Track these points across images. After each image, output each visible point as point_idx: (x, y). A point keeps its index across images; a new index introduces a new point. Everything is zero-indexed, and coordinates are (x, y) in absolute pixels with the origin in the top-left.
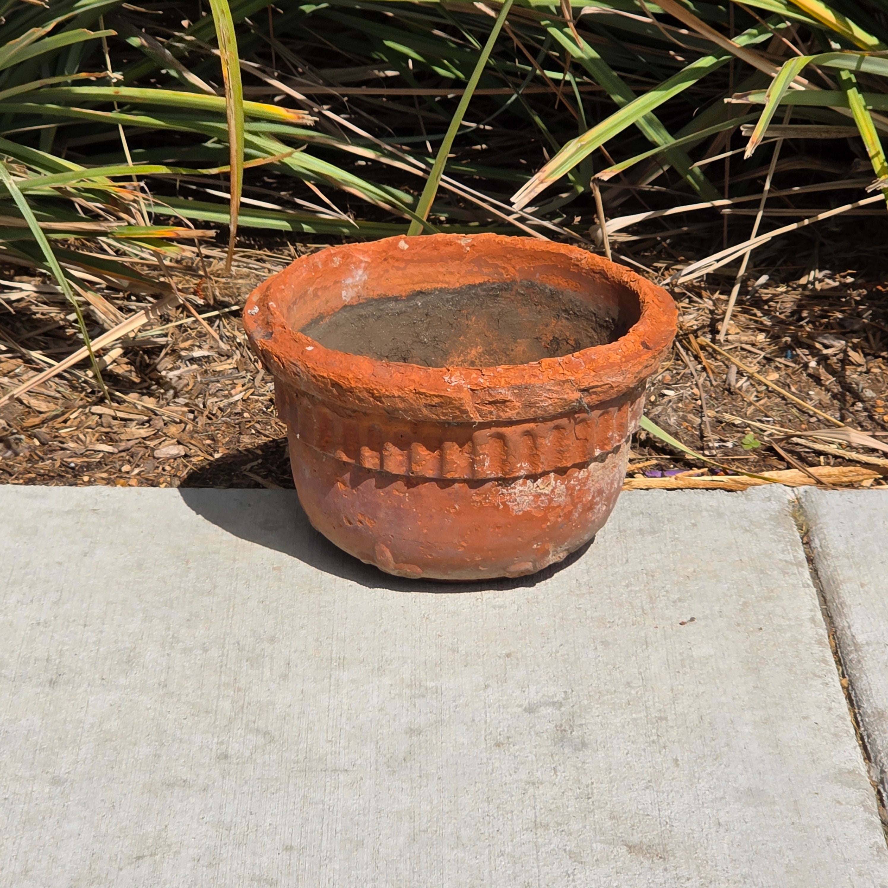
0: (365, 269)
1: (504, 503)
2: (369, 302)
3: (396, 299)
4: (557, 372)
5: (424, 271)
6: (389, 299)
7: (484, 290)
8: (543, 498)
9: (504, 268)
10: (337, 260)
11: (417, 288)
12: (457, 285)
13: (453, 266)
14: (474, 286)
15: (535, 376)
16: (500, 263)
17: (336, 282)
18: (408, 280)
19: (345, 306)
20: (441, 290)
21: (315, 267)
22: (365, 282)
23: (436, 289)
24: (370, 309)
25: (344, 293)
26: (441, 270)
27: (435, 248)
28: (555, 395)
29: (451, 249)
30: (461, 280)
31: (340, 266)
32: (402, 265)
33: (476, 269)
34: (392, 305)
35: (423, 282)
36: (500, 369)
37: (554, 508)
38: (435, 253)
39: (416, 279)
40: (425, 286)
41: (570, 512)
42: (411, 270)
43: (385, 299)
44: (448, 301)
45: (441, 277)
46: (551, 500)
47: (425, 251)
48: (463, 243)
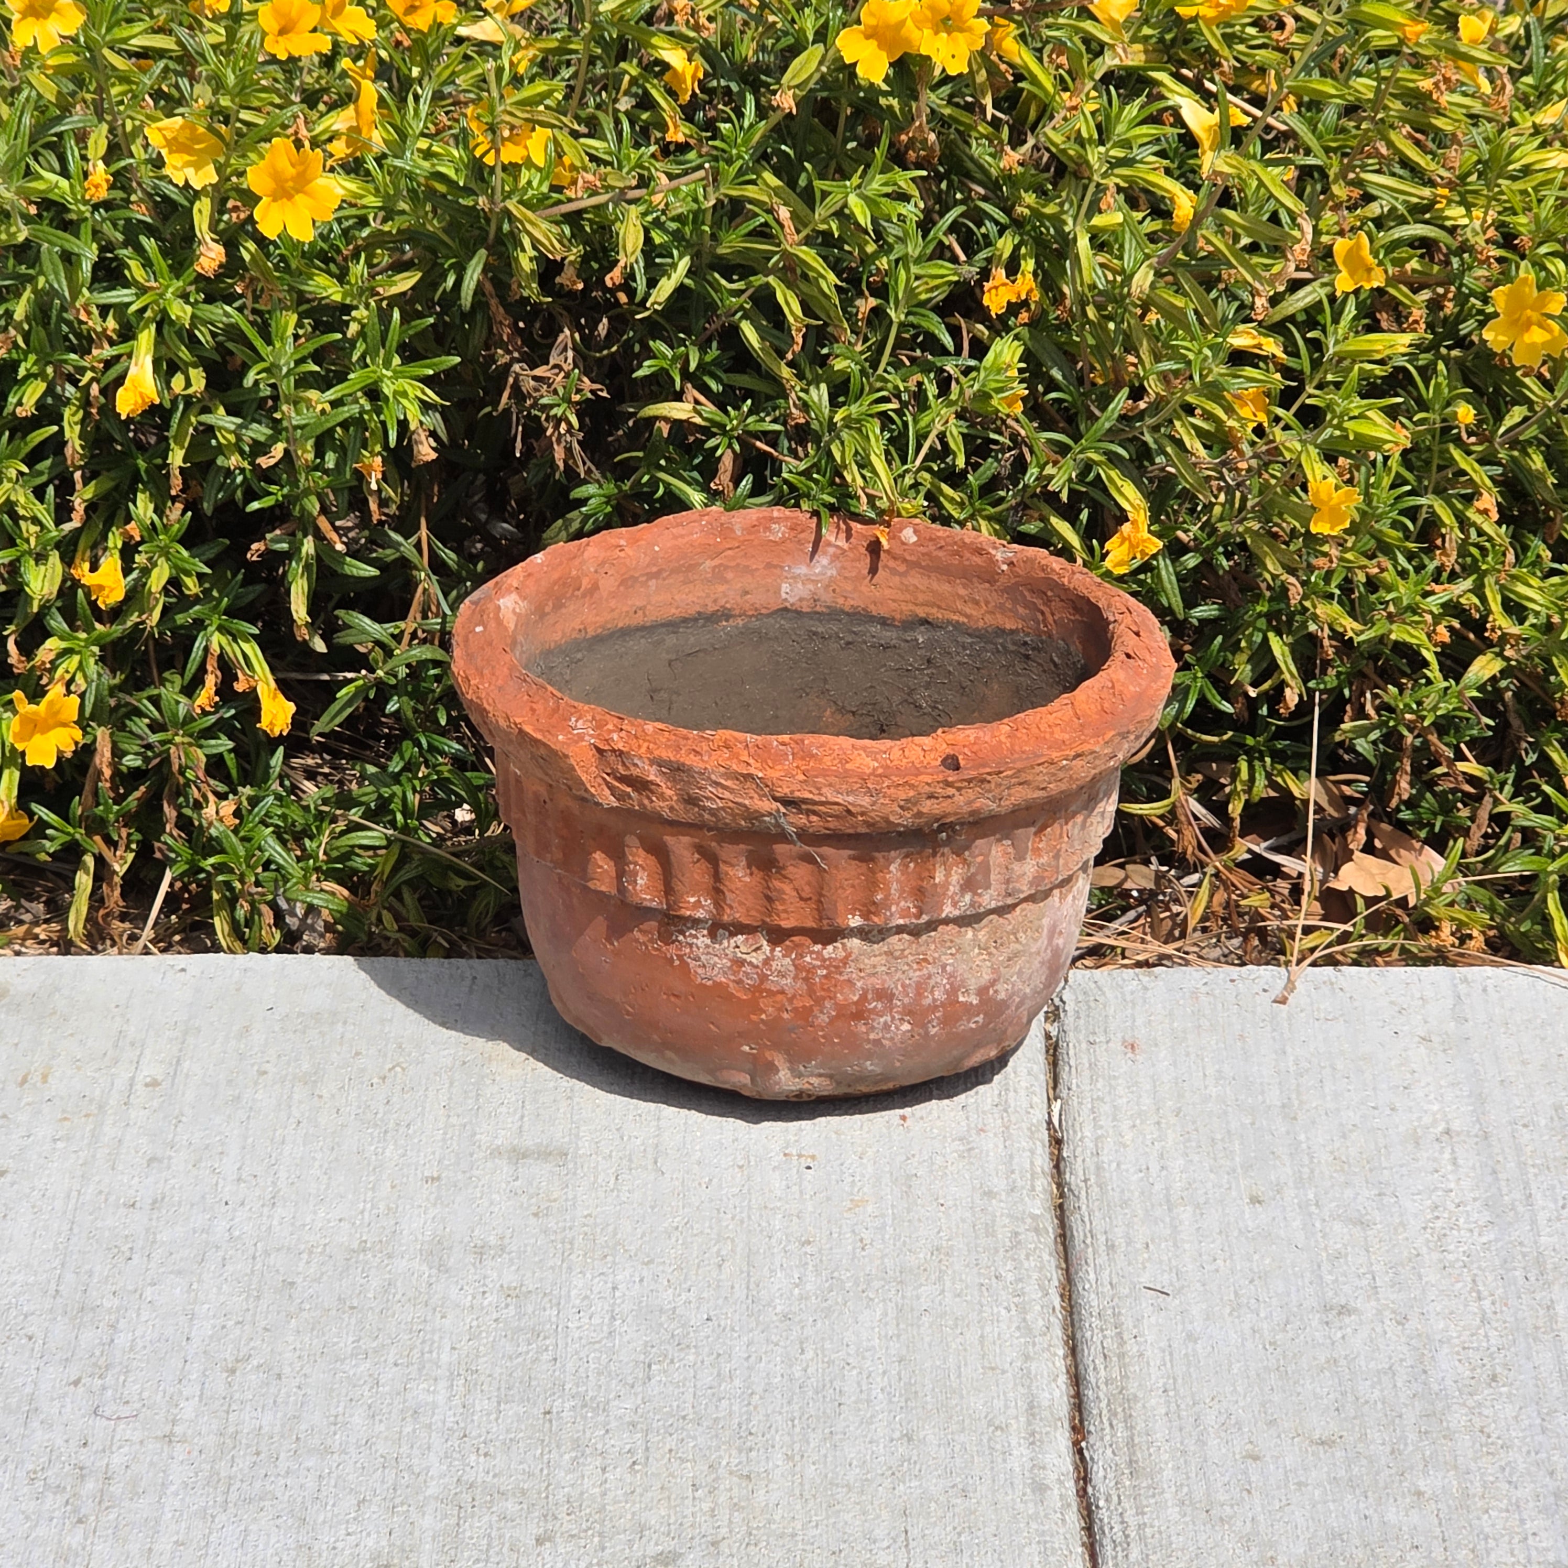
0: (835, 557)
1: (680, 957)
2: (834, 614)
3: (884, 622)
5: (935, 586)
6: (871, 618)
7: (1014, 643)
8: (748, 969)
9: (1043, 613)
10: (779, 531)
11: (921, 612)
12: (981, 624)
13: (981, 590)
14: (1003, 631)
16: (1039, 602)
17: (769, 566)
18: (908, 597)
19: (785, 609)
20: (957, 625)
21: (725, 531)
22: (832, 579)
23: (949, 622)
24: (834, 627)
25: (785, 587)
26: (962, 592)
27: (956, 553)
28: (727, 795)
29: (977, 560)
30: (988, 618)
31: (783, 541)
32: (902, 568)
33: (1009, 605)
34: (875, 629)
35: (933, 605)
36: (650, 727)
38: (956, 561)
39: (921, 598)
40: (936, 614)
41: (808, 1011)
42: (916, 580)
43: (862, 617)
44: (964, 648)
45: (959, 605)
46: (763, 978)
47: (941, 554)
48: (999, 556)
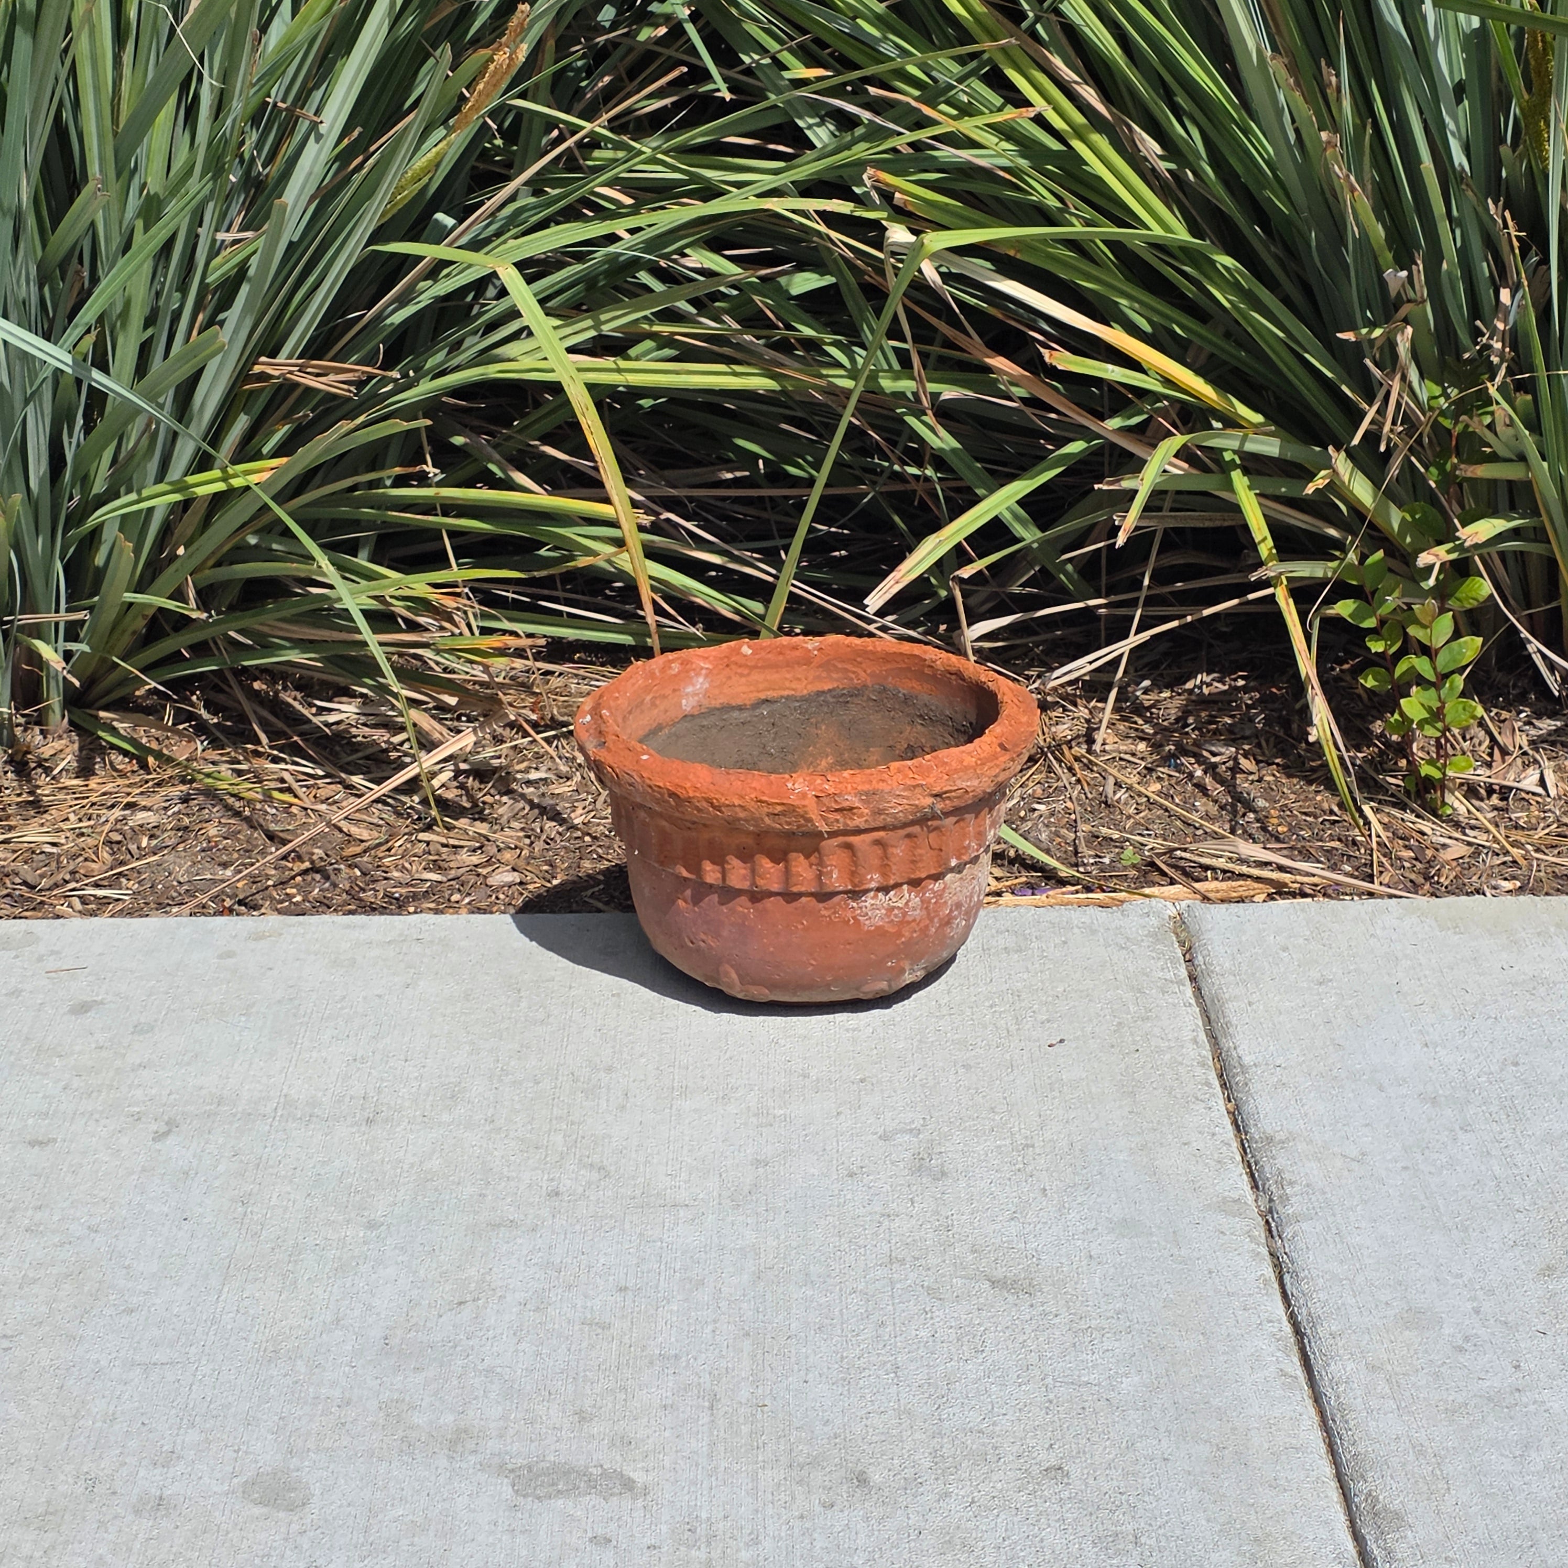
0: (706, 676)
1: (854, 918)
2: (711, 711)
3: (740, 708)
4: (906, 776)
5: (768, 677)
6: (733, 708)
7: (834, 697)
8: (896, 911)
9: (854, 672)
10: (676, 668)
11: (763, 696)
12: (805, 692)
13: (800, 671)
14: (823, 692)
15: (883, 781)
16: (849, 667)
17: (674, 690)
18: (752, 688)
19: (686, 716)
20: (787, 698)
21: (652, 675)
22: (707, 691)
23: (782, 697)
24: (712, 719)
25: (684, 702)
26: (788, 676)
27: (780, 653)
28: (905, 801)
29: (797, 653)
30: (809, 687)
31: (679, 673)
32: (746, 672)
33: (824, 674)
34: (736, 714)
35: (768, 690)
36: (846, 774)
37: (909, 923)
38: (781, 658)
39: (761, 686)
40: (770, 694)
41: (927, 927)
42: (756, 676)
43: (728, 708)
44: (795, 709)
45: (787, 684)
46: (905, 914)
47: (770, 656)
48: (810, 646)
